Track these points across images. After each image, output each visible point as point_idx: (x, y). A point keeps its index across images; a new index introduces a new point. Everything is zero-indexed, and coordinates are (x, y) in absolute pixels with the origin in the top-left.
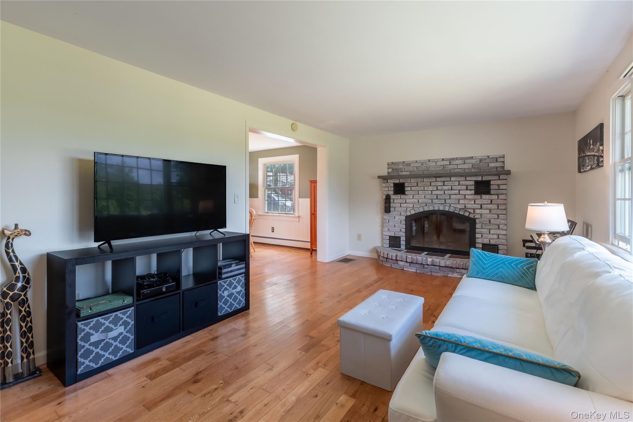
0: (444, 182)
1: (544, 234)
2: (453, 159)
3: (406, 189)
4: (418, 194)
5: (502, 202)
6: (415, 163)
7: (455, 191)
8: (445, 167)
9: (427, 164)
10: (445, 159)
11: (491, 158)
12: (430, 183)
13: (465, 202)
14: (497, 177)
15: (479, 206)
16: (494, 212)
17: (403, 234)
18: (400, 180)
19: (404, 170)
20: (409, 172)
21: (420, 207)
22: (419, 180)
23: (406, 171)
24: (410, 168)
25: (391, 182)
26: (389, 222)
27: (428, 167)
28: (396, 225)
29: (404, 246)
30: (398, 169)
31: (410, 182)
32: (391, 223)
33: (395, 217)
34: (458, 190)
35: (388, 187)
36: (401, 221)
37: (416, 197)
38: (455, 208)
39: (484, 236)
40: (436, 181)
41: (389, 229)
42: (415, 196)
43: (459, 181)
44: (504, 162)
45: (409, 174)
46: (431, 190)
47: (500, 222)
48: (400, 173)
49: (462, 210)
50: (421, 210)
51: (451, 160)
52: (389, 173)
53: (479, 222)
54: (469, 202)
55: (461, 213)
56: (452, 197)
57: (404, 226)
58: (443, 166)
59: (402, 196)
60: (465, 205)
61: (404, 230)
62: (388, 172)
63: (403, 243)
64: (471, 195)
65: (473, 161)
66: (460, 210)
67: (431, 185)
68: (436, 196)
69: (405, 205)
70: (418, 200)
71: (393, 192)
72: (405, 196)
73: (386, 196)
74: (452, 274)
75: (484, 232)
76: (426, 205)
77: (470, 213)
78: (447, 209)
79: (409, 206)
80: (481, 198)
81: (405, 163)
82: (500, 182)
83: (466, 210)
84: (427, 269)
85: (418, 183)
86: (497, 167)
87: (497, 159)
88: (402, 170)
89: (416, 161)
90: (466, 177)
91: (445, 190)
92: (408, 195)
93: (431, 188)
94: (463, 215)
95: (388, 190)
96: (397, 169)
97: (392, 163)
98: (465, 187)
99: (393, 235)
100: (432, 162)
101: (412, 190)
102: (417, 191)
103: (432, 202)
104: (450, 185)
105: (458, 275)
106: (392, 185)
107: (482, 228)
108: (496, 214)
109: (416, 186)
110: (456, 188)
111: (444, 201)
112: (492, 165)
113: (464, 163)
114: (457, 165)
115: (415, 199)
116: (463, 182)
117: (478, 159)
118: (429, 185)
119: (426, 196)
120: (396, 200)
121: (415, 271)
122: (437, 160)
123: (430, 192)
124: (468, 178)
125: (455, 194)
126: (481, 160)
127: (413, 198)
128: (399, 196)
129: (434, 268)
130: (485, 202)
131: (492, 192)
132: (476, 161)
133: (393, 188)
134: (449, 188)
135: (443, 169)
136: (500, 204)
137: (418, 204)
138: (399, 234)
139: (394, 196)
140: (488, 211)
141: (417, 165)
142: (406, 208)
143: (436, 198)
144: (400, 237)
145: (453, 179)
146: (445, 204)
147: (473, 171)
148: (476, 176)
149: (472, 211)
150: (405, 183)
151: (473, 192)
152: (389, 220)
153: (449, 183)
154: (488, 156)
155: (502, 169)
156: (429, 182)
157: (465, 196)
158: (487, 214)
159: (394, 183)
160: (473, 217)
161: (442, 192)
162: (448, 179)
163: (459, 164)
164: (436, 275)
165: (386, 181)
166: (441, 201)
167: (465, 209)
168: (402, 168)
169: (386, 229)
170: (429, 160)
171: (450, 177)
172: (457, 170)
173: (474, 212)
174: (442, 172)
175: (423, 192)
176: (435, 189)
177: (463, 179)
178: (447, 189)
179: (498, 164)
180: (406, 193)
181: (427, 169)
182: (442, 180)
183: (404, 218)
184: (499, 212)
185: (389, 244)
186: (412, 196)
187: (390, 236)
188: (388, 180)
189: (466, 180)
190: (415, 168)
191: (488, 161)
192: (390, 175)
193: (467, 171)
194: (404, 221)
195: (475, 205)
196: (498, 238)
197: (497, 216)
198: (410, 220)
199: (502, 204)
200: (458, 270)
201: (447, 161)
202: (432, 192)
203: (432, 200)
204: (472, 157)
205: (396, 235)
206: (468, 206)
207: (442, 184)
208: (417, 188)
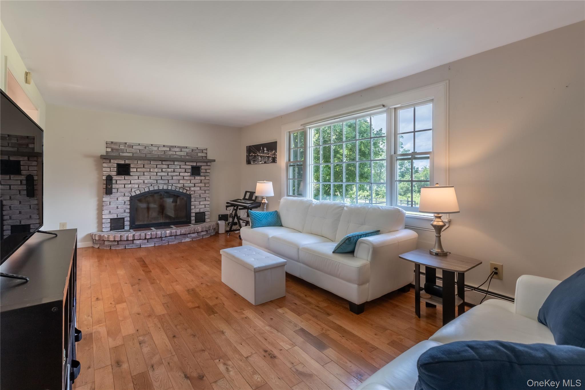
0: (168, 165)
1: (264, 198)
2: (172, 147)
3: (132, 170)
4: (144, 175)
5: (207, 181)
6: (137, 145)
7: (176, 173)
8: (166, 153)
9: (150, 148)
10: (166, 146)
11: (199, 149)
12: (157, 165)
13: (183, 182)
14: (205, 164)
15: (193, 185)
16: (202, 188)
17: (127, 215)
18: (126, 161)
19: (126, 151)
20: (132, 154)
21: (145, 187)
22: (146, 162)
23: (127, 152)
24: (133, 150)
25: (114, 163)
26: (110, 204)
27: (151, 151)
28: (119, 206)
29: (129, 226)
30: (119, 149)
31: (136, 163)
32: (113, 205)
33: (117, 198)
34: (178, 172)
35: (110, 168)
36: (125, 202)
37: (142, 178)
38: (176, 187)
39: (197, 207)
40: (162, 164)
41: (110, 212)
42: (140, 177)
43: (180, 165)
44: (207, 153)
45: (131, 156)
46: (157, 171)
47: (206, 196)
48: (120, 154)
49: (182, 188)
50: (147, 190)
51: (171, 147)
52: (107, 153)
53: (193, 196)
54: (187, 182)
55: (181, 191)
56: (174, 178)
57: (129, 207)
58: (164, 152)
59: (127, 177)
60: (184, 184)
61: (128, 211)
62: (106, 151)
63: (127, 223)
64: (188, 176)
65: (187, 150)
66: (180, 188)
67: (157, 167)
68: (161, 177)
69: (130, 185)
70: (144, 181)
71: (116, 173)
72: (130, 177)
73: (106, 177)
74: (185, 239)
75: (196, 204)
76: (151, 185)
77: (187, 190)
78: (170, 188)
79: (134, 186)
80: (195, 179)
81: (127, 144)
82: (207, 167)
83: (185, 188)
84: (164, 241)
85: (145, 165)
86: (202, 157)
87: (202, 150)
88: (124, 151)
89: (139, 144)
90: (185, 163)
91: (168, 172)
92: (133, 176)
93: (156, 170)
94: (182, 192)
95: (110, 171)
96: (117, 150)
97: (112, 142)
98: (183, 170)
99: (116, 217)
100: (154, 146)
101: (138, 171)
102: (142, 172)
103: (157, 183)
104: (173, 168)
105: (189, 239)
106: (115, 165)
107: (195, 201)
108: (204, 190)
109: (142, 168)
110: (178, 171)
111: (167, 181)
112: (200, 154)
113: (181, 151)
114: (176, 152)
115: (140, 179)
116: (183, 166)
117: (191, 149)
118: (156, 167)
119: (151, 177)
120: (119, 181)
121: (153, 245)
122: (159, 146)
123: (156, 173)
124: (187, 163)
125: (176, 176)
126: (192, 150)
127: (138, 179)
128: (123, 177)
129: (170, 238)
130: (197, 181)
131: (202, 174)
132: (189, 151)
133: (116, 169)
134: (172, 170)
135: (164, 154)
136: (206, 183)
137: (144, 185)
138: (122, 216)
139: (116, 177)
140: (199, 188)
141: (139, 147)
142: (130, 189)
143: (161, 179)
144: (124, 218)
145: (176, 163)
146: (168, 184)
147: (187, 157)
148: (192, 162)
149: (188, 189)
150: (131, 165)
151: (189, 174)
152: (110, 202)
153: (173, 167)
154: (197, 148)
155: (206, 159)
156: (155, 164)
157: (184, 177)
158: (198, 190)
159: (117, 163)
160: (189, 194)
161: (166, 174)
162: (172, 163)
163: (177, 152)
164: (173, 243)
165: (108, 161)
166: (164, 181)
167: (183, 188)
168: (124, 149)
169: (105, 212)
170: (152, 145)
171: (174, 161)
172: (175, 156)
173: (190, 190)
174: (163, 157)
175: (149, 174)
176: (160, 171)
177: (184, 163)
178: (170, 171)
179: (203, 155)
180: (131, 174)
181: (149, 152)
182: (167, 164)
183: (128, 198)
184: (206, 189)
185: (111, 227)
186: (137, 177)
187: (111, 219)
188: (111, 160)
189: (186, 165)
190: (138, 150)
191: (197, 151)
192: (109, 154)
193: (183, 157)
194: (129, 202)
195: (190, 184)
196: (205, 207)
197: (204, 191)
198: (135, 200)
199: (207, 183)
200: (189, 235)
201: (167, 147)
202: (157, 173)
203: (157, 180)
204: (187, 147)
205: (119, 217)
206: (186, 185)
207: (167, 167)
208: (144, 170)
